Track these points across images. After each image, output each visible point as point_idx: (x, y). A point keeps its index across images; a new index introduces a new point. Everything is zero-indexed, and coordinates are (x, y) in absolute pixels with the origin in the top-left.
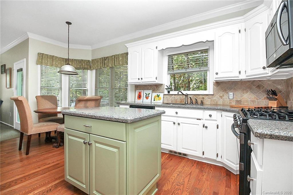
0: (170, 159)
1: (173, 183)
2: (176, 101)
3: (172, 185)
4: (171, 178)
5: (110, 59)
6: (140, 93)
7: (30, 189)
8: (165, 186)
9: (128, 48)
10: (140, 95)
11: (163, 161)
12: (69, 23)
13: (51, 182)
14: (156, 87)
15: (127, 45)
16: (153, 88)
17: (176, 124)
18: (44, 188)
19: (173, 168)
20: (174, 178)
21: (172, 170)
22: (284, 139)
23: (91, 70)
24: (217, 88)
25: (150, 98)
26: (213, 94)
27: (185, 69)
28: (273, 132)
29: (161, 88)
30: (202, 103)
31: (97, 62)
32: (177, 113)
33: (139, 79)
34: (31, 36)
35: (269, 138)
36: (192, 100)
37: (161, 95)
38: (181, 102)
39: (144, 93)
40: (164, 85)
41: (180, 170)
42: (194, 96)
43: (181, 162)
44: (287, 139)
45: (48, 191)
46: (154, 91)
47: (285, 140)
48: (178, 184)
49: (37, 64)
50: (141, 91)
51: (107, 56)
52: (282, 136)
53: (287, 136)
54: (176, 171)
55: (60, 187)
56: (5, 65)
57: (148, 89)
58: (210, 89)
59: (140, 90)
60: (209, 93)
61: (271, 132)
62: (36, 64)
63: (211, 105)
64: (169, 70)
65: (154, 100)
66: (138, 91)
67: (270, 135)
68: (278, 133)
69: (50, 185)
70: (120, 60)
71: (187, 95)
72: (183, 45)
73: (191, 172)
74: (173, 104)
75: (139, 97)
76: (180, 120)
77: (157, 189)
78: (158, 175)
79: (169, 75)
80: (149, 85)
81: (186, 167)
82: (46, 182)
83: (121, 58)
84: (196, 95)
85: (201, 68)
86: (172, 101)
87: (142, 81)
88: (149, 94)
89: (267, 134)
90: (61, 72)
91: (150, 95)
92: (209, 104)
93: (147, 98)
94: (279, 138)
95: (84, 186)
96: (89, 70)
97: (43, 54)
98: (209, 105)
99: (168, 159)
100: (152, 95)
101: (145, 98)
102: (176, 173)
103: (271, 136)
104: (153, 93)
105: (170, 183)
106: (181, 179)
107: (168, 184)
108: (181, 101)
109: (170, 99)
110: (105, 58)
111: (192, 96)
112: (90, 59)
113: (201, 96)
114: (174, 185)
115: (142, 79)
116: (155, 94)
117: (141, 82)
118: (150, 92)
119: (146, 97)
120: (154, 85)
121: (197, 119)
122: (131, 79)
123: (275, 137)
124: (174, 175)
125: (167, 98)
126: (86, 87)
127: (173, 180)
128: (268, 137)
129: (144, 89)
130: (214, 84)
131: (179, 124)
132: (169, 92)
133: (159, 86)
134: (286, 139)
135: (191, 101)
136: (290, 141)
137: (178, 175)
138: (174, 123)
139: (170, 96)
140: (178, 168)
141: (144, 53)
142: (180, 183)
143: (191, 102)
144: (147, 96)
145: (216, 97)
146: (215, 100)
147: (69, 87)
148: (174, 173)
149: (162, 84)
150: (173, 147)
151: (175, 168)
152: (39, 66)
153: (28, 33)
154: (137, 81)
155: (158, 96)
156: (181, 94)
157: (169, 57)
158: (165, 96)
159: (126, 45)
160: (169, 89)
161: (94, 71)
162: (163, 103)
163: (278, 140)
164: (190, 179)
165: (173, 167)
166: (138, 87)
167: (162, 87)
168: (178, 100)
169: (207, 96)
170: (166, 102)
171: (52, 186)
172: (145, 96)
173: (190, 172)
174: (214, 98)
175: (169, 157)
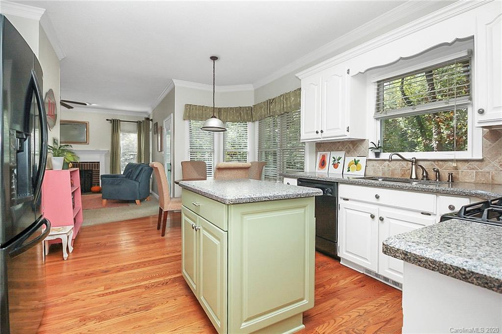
0: (361, 284)
1: (341, 325)
2: (393, 173)
3: (337, 329)
4: (342, 318)
5: (277, 101)
6: (324, 157)
7: (148, 277)
8: (321, 326)
9: (300, 80)
10: (324, 161)
11: (344, 284)
12: (214, 58)
13: (172, 274)
14: (351, 145)
15: (299, 76)
16: (347, 148)
17: (377, 218)
18: (161, 279)
19: (358, 302)
20: (347, 318)
21: (351, 305)
22: (429, 265)
23: (253, 121)
24: (493, 145)
25: (340, 166)
26: (481, 157)
27: (412, 107)
28: (412, 248)
29: (362, 148)
30: (452, 179)
31: (261, 108)
32: (377, 197)
33: (317, 132)
34: (177, 83)
35: (402, 259)
36: (426, 172)
37: (362, 161)
38: (403, 175)
39: (330, 156)
40: (368, 140)
41: (368, 308)
42: (433, 163)
43: (381, 295)
44: (436, 267)
45: (164, 284)
46: (348, 152)
47: (433, 270)
48: (348, 331)
49: (185, 120)
50: (326, 154)
51: (273, 98)
52: (427, 260)
53: (435, 261)
54: (358, 308)
55: (177, 282)
56: (157, 123)
57: (338, 150)
58: (475, 148)
59: (324, 151)
60: (472, 157)
61: (408, 247)
62: (182, 119)
63: (477, 184)
64: (378, 112)
65: (349, 171)
66: (321, 154)
67: (403, 253)
68: (421, 251)
69: (169, 277)
70: (291, 101)
71: (415, 162)
72: (401, 58)
73: (391, 319)
74: (385, 179)
75: (323, 164)
76: (384, 212)
77: (303, 326)
78: (305, 302)
79: (379, 122)
80: (339, 142)
81: (388, 307)
82: (167, 272)
83: (293, 99)
84: (438, 160)
85: (450, 100)
86: (384, 174)
87: (324, 135)
88: (340, 159)
89: (398, 249)
90: (205, 128)
91: (341, 161)
92: (471, 183)
93: (335, 166)
94: (420, 261)
95: (195, 287)
96: (250, 121)
97: (190, 105)
98: (473, 185)
99: (355, 284)
100: (344, 161)
101: (332, 166)
102: (359, 311)
103: (406, 255)
104: (346, 158)
105: (335, 325)
106: (361, 325)
107: (329, 324)
108: (403, 173)
109: (378, 170)
110: (270, 100)
111: (428, 163)
112: (251, 104)
113: (450, 163)
114: (341, 329)
115: (322, 132)
116: (350, 159)
117: (320, 138)
118: (341, 154)
119: (334, 164)
120: (348, 141)
121: (422, 213)
122: (306, 133)
123: (412, 258)
124: (350, 314)
125: (373, 166)
126: (247, 149)
127: (344, 321)
128: (401, 256)
129: (330, 150)
130: (484, 137)
131: (381, 219)
132: (377, 155)
133: (358, 143)
134: (434, 266)
135: (425, 175)
136: (442, 273)
137: (359, 316)
138: (373, 217)
139: (379, 162)
140: (369, 304)
141: (327, 85)
142: (355, 330)
143: (423, 176)
144: (336, 162)
145: (491, 165)
146: (489, 172)
147: (224, 149)
148: (353, 311)
149: (365, 140)
150: (370, 263)
151: (360, 302)
152: (187, 122)
153: (174, 81)
154: (315, 135)
155: (356, 163)
156: (399, 158)
157: (378, 86)
158: (369, 163)
159: (297, 75)
160: (378, 150)
161: (257, 123)
162: (365, 175)
163: (419, 265)
164: (381, 330)
165: (358, 300)
166: (321, 146)
167: (364, 145)
168: (396, 172)
169: (467, 165)
170: (370, 174)
171: (170, 279)
172: (332, 163)
173: (391, 317)
174: (486, 169)
175: (361, 282)
